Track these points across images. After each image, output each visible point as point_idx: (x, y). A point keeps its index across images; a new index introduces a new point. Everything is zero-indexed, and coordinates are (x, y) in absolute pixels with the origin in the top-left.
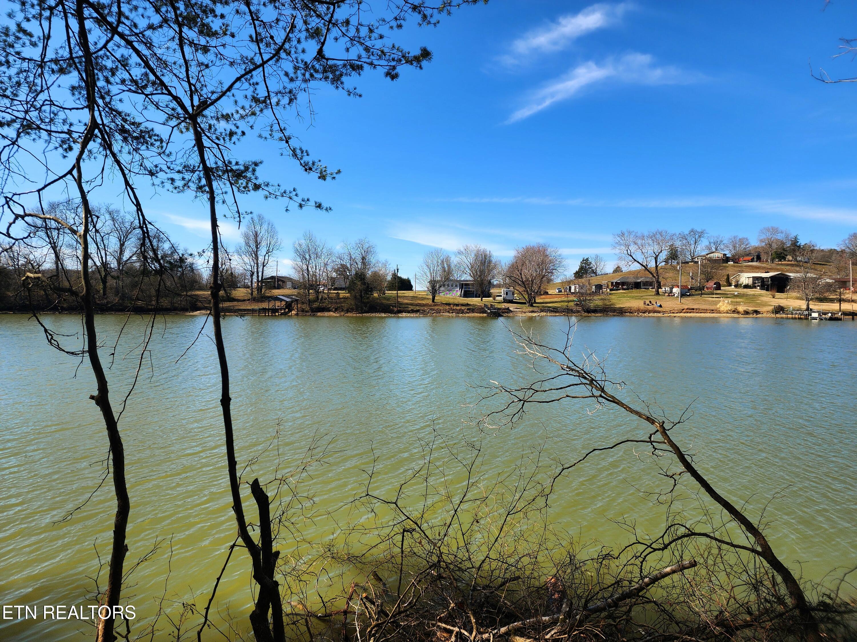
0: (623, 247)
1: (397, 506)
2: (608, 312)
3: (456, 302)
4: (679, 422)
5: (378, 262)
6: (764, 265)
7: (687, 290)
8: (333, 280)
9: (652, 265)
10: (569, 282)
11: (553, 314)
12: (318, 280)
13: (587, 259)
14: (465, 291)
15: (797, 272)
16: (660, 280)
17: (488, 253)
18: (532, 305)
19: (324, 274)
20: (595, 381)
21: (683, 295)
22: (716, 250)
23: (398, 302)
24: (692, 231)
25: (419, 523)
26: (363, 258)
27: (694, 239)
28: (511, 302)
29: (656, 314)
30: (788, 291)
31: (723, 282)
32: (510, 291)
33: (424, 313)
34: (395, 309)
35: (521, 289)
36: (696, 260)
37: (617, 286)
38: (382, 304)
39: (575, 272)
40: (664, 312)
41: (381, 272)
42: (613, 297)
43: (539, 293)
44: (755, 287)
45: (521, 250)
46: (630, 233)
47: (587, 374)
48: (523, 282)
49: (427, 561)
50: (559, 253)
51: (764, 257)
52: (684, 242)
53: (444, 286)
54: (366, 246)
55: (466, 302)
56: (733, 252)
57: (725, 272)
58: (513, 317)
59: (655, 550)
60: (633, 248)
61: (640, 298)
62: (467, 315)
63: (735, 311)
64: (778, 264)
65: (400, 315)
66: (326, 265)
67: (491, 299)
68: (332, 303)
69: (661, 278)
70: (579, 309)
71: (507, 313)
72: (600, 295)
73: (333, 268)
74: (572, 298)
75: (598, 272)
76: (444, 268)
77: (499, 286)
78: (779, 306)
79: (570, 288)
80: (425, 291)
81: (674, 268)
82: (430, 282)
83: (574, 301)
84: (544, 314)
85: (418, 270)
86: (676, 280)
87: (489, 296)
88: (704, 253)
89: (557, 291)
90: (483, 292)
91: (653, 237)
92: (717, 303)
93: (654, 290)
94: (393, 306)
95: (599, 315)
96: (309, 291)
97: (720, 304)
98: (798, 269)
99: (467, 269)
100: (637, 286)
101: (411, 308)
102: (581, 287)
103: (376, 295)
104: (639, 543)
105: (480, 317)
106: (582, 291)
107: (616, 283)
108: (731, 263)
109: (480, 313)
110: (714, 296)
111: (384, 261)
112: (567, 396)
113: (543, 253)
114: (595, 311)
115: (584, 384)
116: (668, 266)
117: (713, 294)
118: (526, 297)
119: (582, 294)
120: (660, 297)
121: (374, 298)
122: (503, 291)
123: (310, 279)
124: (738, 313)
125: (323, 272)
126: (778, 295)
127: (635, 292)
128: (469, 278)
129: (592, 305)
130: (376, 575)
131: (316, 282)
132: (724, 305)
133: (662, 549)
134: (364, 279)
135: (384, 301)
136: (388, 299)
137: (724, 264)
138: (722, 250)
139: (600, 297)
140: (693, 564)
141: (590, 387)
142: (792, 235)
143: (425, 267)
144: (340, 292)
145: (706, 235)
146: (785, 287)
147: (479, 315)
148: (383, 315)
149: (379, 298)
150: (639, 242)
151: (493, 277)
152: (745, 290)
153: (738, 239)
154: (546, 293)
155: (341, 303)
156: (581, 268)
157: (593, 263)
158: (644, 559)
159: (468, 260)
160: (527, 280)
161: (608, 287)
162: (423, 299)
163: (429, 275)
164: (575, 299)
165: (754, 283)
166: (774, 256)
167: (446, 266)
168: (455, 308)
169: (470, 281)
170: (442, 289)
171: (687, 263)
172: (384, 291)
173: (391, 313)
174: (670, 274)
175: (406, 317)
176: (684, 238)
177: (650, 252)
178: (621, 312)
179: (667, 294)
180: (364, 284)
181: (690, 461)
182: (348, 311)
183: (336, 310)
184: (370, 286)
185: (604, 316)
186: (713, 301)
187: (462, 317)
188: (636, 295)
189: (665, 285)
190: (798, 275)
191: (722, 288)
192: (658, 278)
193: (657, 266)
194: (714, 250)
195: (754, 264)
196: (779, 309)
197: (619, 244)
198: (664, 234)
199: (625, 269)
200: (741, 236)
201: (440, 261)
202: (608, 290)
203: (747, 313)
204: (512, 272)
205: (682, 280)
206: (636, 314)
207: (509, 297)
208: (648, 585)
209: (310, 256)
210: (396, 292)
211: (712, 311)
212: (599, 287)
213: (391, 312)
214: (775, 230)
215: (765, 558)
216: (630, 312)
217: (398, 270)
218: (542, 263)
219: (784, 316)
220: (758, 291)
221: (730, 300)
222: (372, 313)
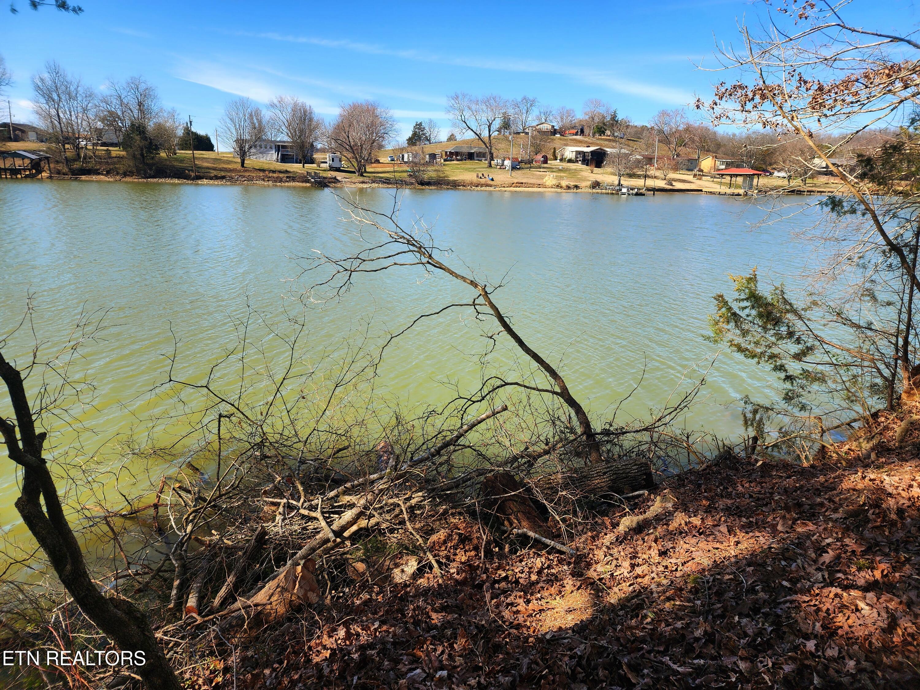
0: (457, 113)
1: (209, 389)
2: (441, 184)
3: (272, 168)
4: (500, 286)
5: (161, 110)
6: (586, 139)
7: (517, 163)
8: (99, 133)
9: (485, 134)
10: (402, 149)
11: (385, 186)
12: (76, 132)
13: (421, 123)
14: (282, 155)
15: (613, 147)
16: (492, 151)
17: (308, 108)
18: (362, 175)
19: (84, 123)
20: (424, 248)
21: (514, 168)
22: (546, 120)
23: (195, 165)
24: (525, 98)
25: (236, 404)
26: (140, 104)
27: (526, 108)
28: (338, 170)
29: (488, 188)
30: (604, 166)
31: (550, 156)
32: (337, 157)
33: (232, 181)
34: (193, 174)
35: (350, 155)
36: (527, 131)
37: (452, 156)
38: (174, 166)
39: (407, 138)
40: (496, 186)
41: (168, 124)
42: (447, 168)
43: (369, 161)
44: (577, 161)
45: (347, 107)
46: (464, 96)
47: (416, 241)
48: (350, 146)
49: (249, 443)
50: (390, 114)
51: (586, 131)
52: (517, 109)
53: (255, 146)
54: (142, 87)
55: (285, 169)
56: (561, 124)
57: (552, 145)
58: (341, 188)
59: (474, 402)
60: (467, 114)
61: (473, 170)
62: (286, 184)
63: (559, 186)
64: (598, 139)
65: (199, 182)
66: (85, 110)
67: (315, 165)
68: (100, 163)
69: (493, 149)
70: (413, 181)
71: (334, 183)
72: (433, 165)
73: (96, 116)
74: (405, 168)
75: (433, 140)
76: (253, 123)
77: (323, 151)
78: (596, 181)
79: (403, 156)
80: (230, 153)
81: (507, 139)
82: (237, 141)
83: (407, 171)
84: (375, 185)
85: (219, 124)
86: (508, 152)
87: (312, 162)
88: (534, 124)
89: (389, 159)
90: (304, 157)
91: (486, 102)
92: (542, 177)
93: (487, 162)
94: (189, 171)
95: (433, 187)
96: (64, 146)
97: (546, 178)
98: (614, 144)
99: (283, 128)
100: (471, 156)
101: (213, 173)
102: (415, 156)
103: (163, 154)
104: (461, 398)
105: (303, 187)
106: (416, 160)
107: (450, 152)
108: (558, 136)
109: (303, 182)
110: (542, 170)
111: (170, 110)
112: (395, 264)
113: (373, 113)
114: (429, 184)
115: (412, 251)
116: (501, 136)
117: (540, 168)
118: (356, 165)
119: (416, 164)
120: (492, 170)
121: (161, 159)
122: (328, 156)
123: (64, 129)
124: (561, 187)
125: (83, 119)
126: (596, 170)
127: (469, 164)
128: (286, 139)
129: (426, 177)
130: (190, 465)
131: (74, 133)
132: (550, 179)
133: (481, 401)
134: (144, 132)
135: (176, 164)
136: (182, 161)
137: (552, 137)
138: (551, 121)
139: (434, 168)
140: (505, 409)
141: (418, 255)
142: (612, 110)
143: (228, 121)
144: (110, 148)
145: (537, 104)
146: (602, 162)
147: (301, 184)
148: (176, 181)
149: (169, 159)
150: (474, 107)
151: (316, 139)
152: (569, 164)
153: (565, 111)
154: (378, 161)
155: (114, 163)
156: (415, 134)
157: (427, 128)
158: (465, 412)
159: (285, 116)
160: (356, 145)
161: (442, 157)
162: (229, 162)
163: (234, 132)
164: (408, 169)
165: (577, 158)
166: (596, 130)
167: (255, 121)
168: (271, 175)
169: (288, 142)
170: (253, 150)
171: (519, 133)
172: (175, 150)
173: (188, 179)
174: (502, 146)
175: (207, 185)
176: (517, 105)
177: (484, 119)
178: (455, 185)
179: (498, 167)
180: (145, 139)
181: (508, 322)
182: (125, 175)
183: (108, 173)
184: (154, 142)
185: (437, 189)
186: (540, 175)
187: (280, 186)
188: (469, 166)
189: (497, 157)
190: (614, 150)
191: (549, 162)
192: (491, 149)
193: (490, 136)
194: (543, 121)
195: (578, 137)
196: (596, 185)
197: (454, 108)
198: (497, 99)
199: (459, 137)
200: (568, 107)
201: (247, 115)
202: (442, 161)
203: (568, 187)
204: (338, 134)
205: (514, 152)
206: (469, 187)
207: (336, 165)
208: (466, 431)
209: (58, 96)
210: (191, 152)
211: (539, 186)
212: (433, 156)
213: (187, 177)
214: (598, 103)
215: (563, 398)
216: (464, 186)
217: (191, 122)
218: (372, 125)
219: (599, 191)
220: (579, 166)
221: (555, 174)
222: (161, 178)
